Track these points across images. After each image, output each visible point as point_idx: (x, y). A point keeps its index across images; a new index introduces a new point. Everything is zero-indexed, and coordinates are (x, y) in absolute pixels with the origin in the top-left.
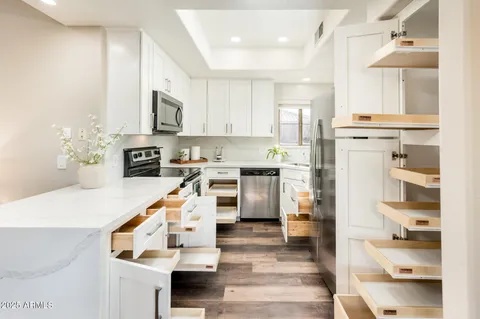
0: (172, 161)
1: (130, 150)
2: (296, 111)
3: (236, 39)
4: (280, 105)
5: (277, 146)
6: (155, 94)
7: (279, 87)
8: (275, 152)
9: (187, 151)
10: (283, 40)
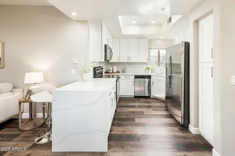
0: (105, 73)
1: (96, 68)
2: (157, 51)
3: (134, 22)
4: (150, 49)
5: (149, 66)
6: (106, 46)
7: (150, 41)
8: (148, 69)
9: (111, 68)
10: (153, 22)
